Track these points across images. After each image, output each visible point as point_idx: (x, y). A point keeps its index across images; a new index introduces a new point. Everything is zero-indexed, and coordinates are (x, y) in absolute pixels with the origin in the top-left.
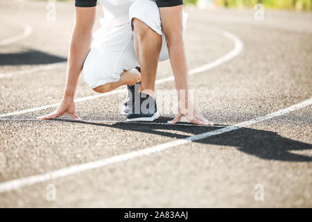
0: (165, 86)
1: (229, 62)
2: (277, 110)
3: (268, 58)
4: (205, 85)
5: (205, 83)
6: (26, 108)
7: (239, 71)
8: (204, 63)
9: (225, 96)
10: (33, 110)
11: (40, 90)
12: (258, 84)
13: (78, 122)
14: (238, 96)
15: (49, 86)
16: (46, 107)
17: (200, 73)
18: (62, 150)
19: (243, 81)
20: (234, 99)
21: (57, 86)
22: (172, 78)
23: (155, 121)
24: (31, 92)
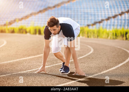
0: (71, 63)
1: (90, 55)
2: (104, 71)
3: (101, 54)
4: (83, 63)
5: (83, 62)
6: (31, 69)
7: (93, 58)
8: (82, 55)
9: (89, 66)
10: (33, 70)
11: (35, 63)
12: (98, 62)
13: (47, 74)
14: (92, 66)
15: (38, 62)
16: (37, 69)
17: (81, 58)
18: (42, 83)
19: (94, 61)
20: (91, 67)
21: (40, 62)
22: (73, 60)
23: (69, 74)
24: (33, 64)
